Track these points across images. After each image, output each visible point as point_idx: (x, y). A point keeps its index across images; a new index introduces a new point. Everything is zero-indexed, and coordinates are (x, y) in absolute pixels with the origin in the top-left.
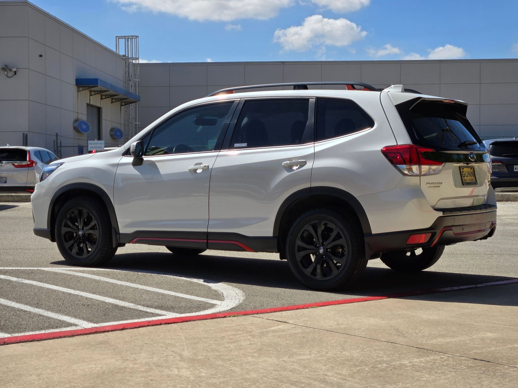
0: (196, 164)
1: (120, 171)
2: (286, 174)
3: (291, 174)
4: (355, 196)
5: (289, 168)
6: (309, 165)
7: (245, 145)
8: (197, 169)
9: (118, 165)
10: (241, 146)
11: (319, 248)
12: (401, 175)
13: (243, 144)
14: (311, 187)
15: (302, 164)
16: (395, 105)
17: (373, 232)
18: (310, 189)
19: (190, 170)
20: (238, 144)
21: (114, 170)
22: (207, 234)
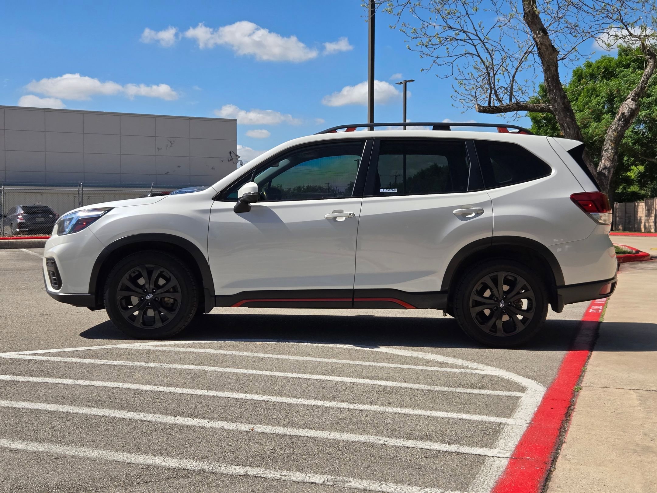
0: (334, 212)
1: (214, 218)
2: (459, 223)
3: (467, 223)
4: (547, 246)
5: (463, 216)
6: (487, 213)
7: (394, 190)
8: (336, 218)
9: (210, 211)
10: (389, 191)
11: (499, 302)
12: (596, 224)
13: (392, 189)
14: (492, 237)
15: (479, 212)
16: (567, 150)
17: (566, 284)
18: (492, 239)
19: (328, 219)
20: (384, 189)
21: (206, 217)
22: (353, 291)
